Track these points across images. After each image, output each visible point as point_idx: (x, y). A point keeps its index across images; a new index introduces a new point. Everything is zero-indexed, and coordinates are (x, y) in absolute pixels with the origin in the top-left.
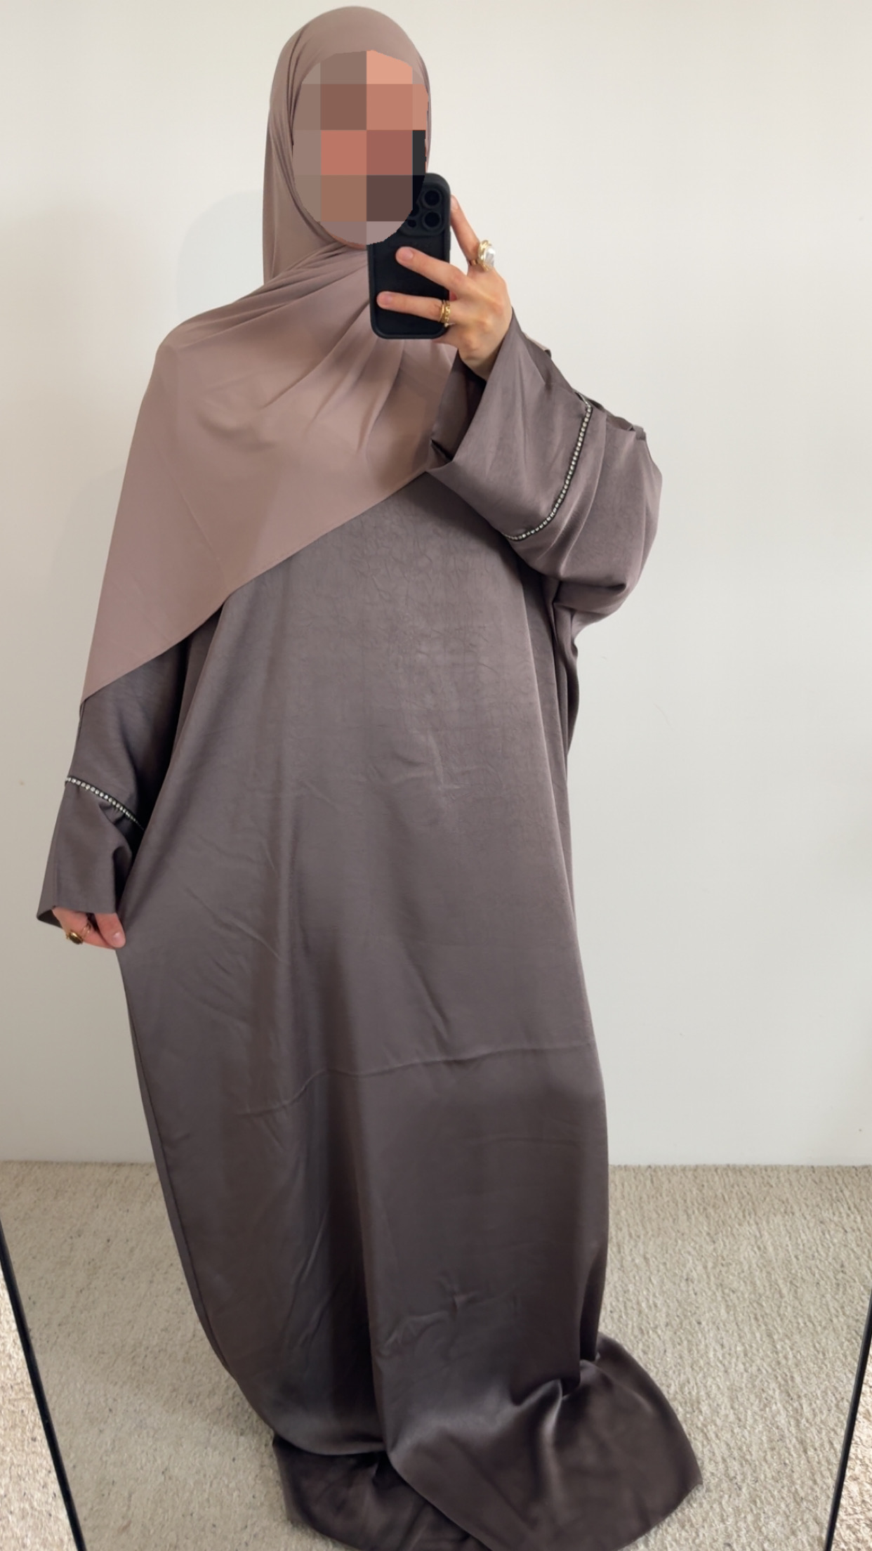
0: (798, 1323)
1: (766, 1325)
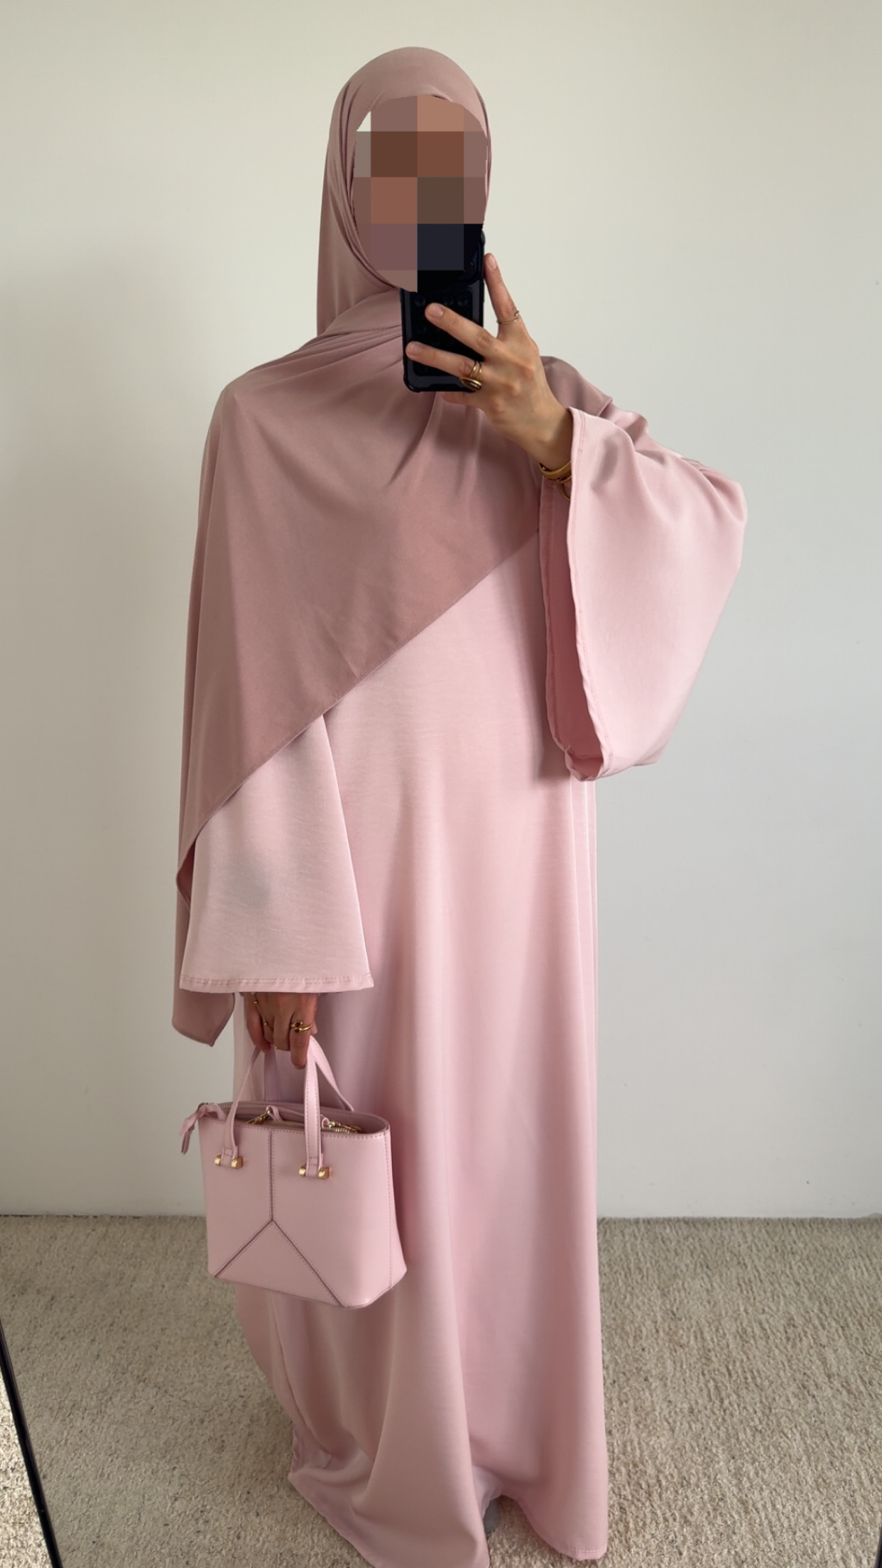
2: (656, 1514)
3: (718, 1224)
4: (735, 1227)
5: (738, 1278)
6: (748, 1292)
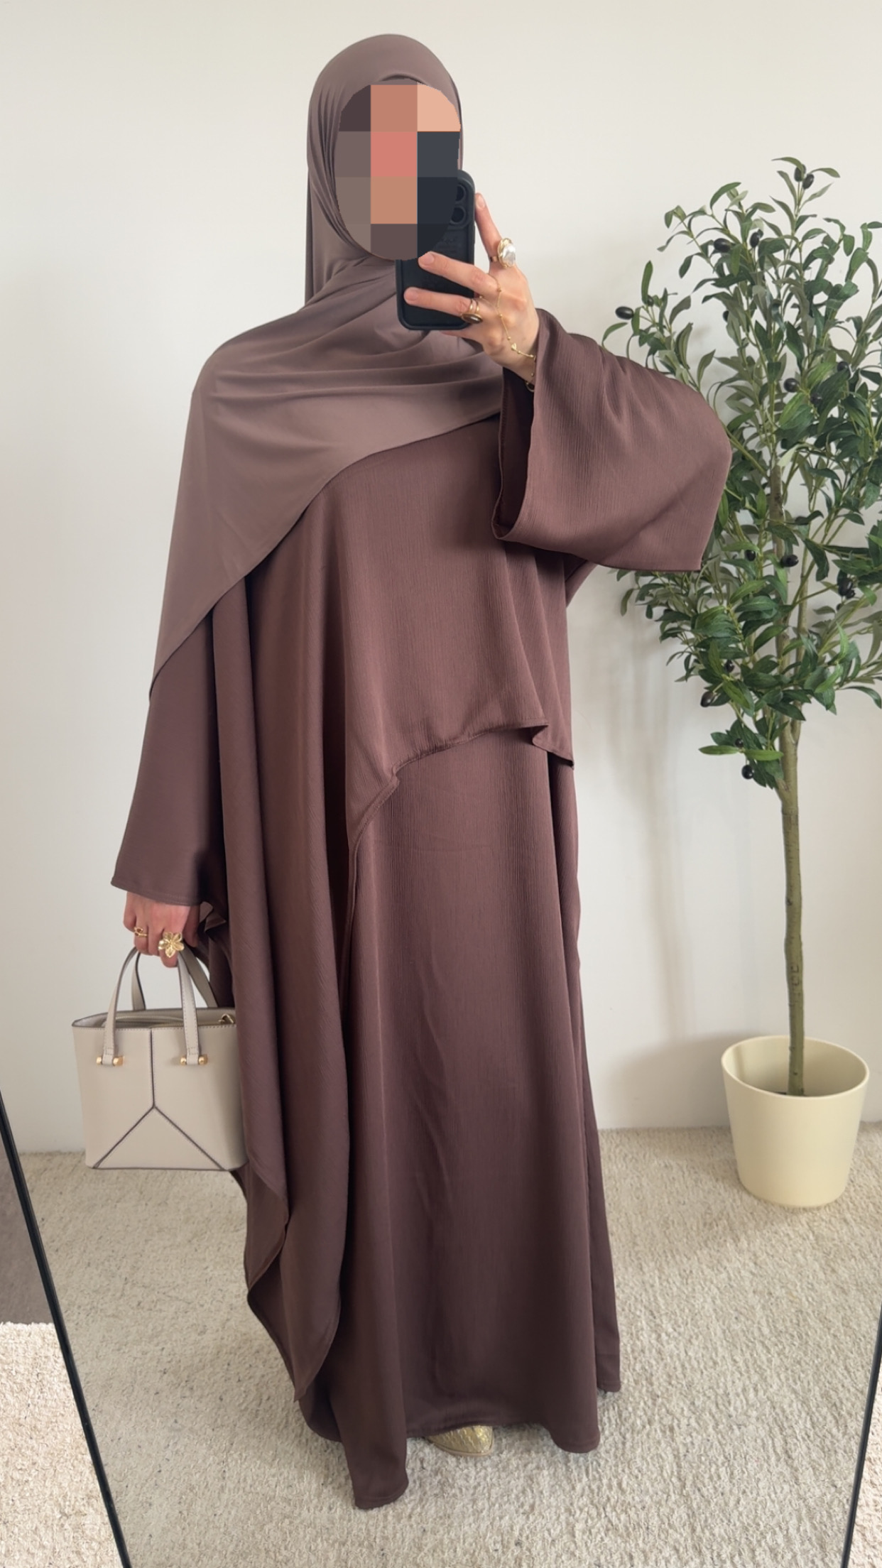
0: (667, 1257)
1: (639, 1259)
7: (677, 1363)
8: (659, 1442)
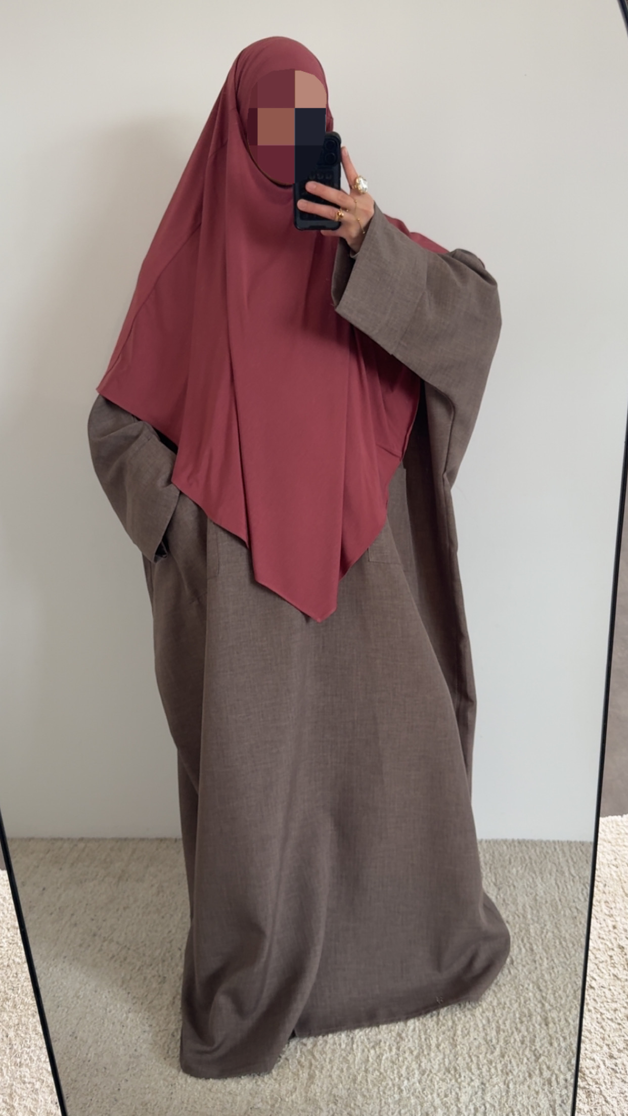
2: (478, 1026)
3: (543, 845)
4: (557, 847)
5: (556, 880)
6: (563, 889)
7: (558, 1028)
8: (537, 1093)
